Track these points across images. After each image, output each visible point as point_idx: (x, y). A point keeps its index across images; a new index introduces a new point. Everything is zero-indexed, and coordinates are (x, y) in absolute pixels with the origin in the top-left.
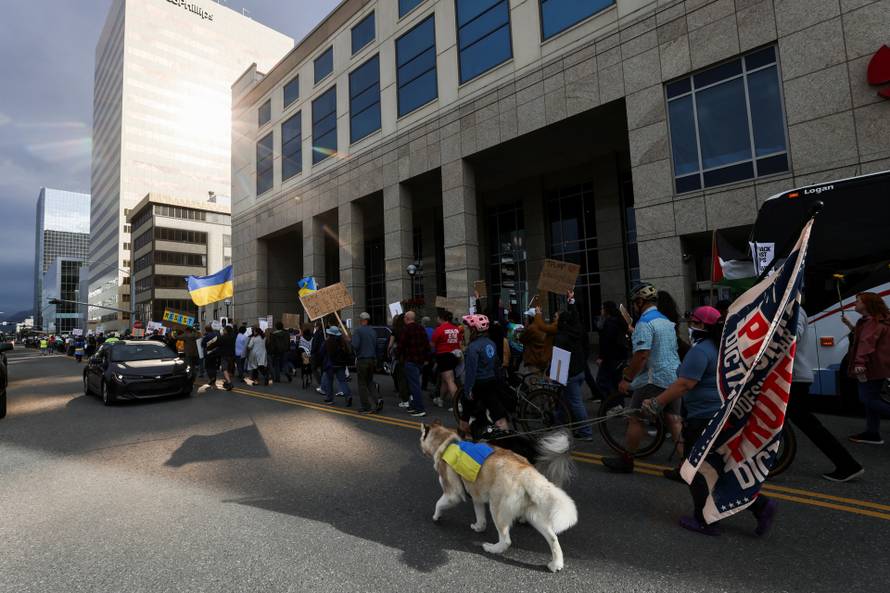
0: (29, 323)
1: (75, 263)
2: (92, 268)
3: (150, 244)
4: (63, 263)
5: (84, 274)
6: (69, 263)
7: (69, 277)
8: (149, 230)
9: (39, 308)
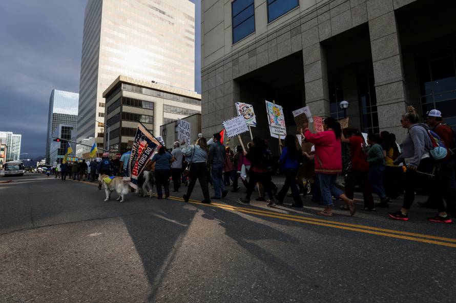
0: (44, 162)
1: (69, 128)
2: (79, 129)
3: (119, 108)
4: (63, 127)
5: (73, 134)
6: (66, 128)
7: (65, 135)
8: (119, 99)
9: (49, 153)
